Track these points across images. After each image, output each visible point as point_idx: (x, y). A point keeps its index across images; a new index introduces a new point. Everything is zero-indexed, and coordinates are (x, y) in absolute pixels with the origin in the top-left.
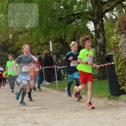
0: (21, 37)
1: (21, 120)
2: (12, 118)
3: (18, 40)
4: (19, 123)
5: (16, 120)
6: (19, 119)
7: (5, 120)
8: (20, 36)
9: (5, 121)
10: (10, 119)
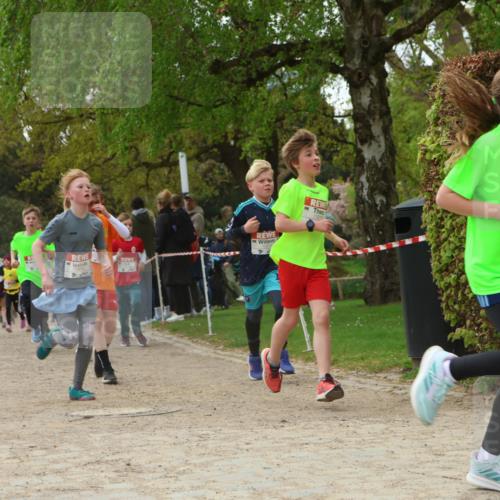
0: (69, 138)
1: (74, 458)
2: (41, 449)
3: (56, 147)
4: (67, 469)
5: (55, 456)
6: (68, 455)
7: (14, 458)
8: (62, 134)
9: (17, 461)
10: (36, 453)
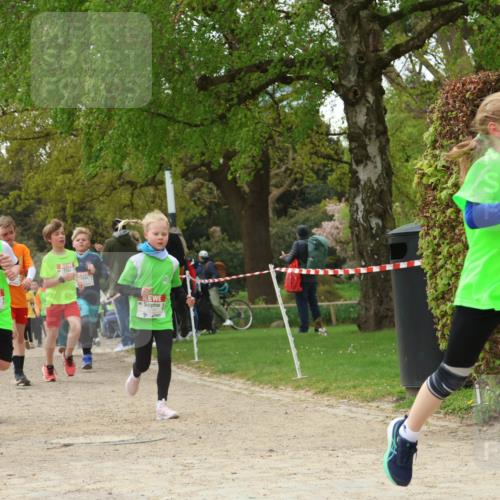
1: (54, 487)
2: (20, 477)
3: (35, 164)
4: (47, 497)
8: (42, 151)
